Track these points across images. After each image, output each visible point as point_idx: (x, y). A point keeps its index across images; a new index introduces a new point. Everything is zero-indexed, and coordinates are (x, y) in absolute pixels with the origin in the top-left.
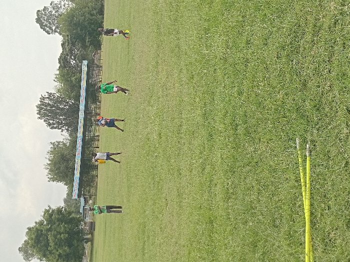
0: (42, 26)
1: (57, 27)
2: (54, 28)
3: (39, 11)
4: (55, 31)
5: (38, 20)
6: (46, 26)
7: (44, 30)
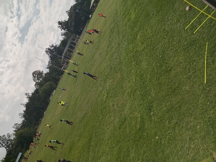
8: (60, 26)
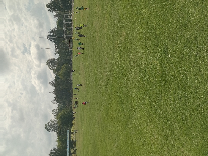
0: (48, 129)
1: (53, 129)
2: (52, 129)
3: (46, 124)
4: (53, 130)
5: (46, 128)
6: (49, 129)
7: (48, 131)
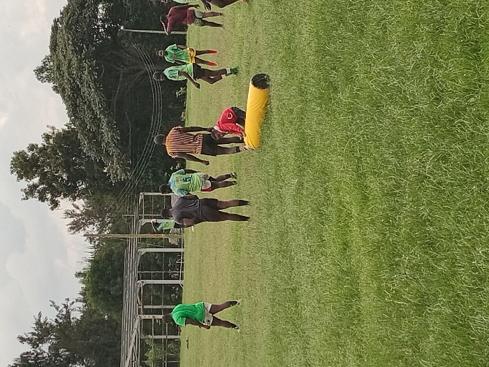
8: (36, 180)
